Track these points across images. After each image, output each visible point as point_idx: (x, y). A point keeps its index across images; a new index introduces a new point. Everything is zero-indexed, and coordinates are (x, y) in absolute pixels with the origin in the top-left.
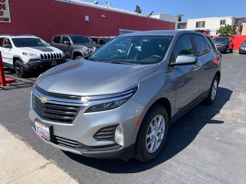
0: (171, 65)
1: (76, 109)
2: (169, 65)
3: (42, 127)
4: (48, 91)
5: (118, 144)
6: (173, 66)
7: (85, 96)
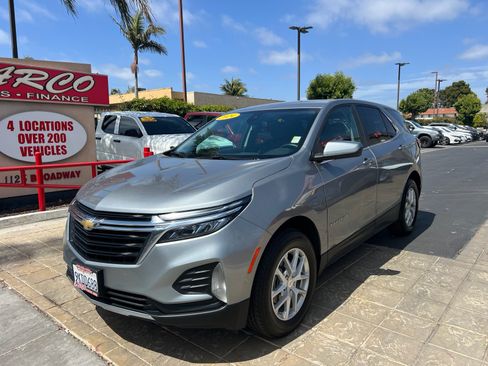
0: (316, 159)
1: (144, 238)
2: (312, 159)
3: (85, 274)
4: (96, 209)
5: (218, 300)
6: (319, 160)
7: (158, 215)
